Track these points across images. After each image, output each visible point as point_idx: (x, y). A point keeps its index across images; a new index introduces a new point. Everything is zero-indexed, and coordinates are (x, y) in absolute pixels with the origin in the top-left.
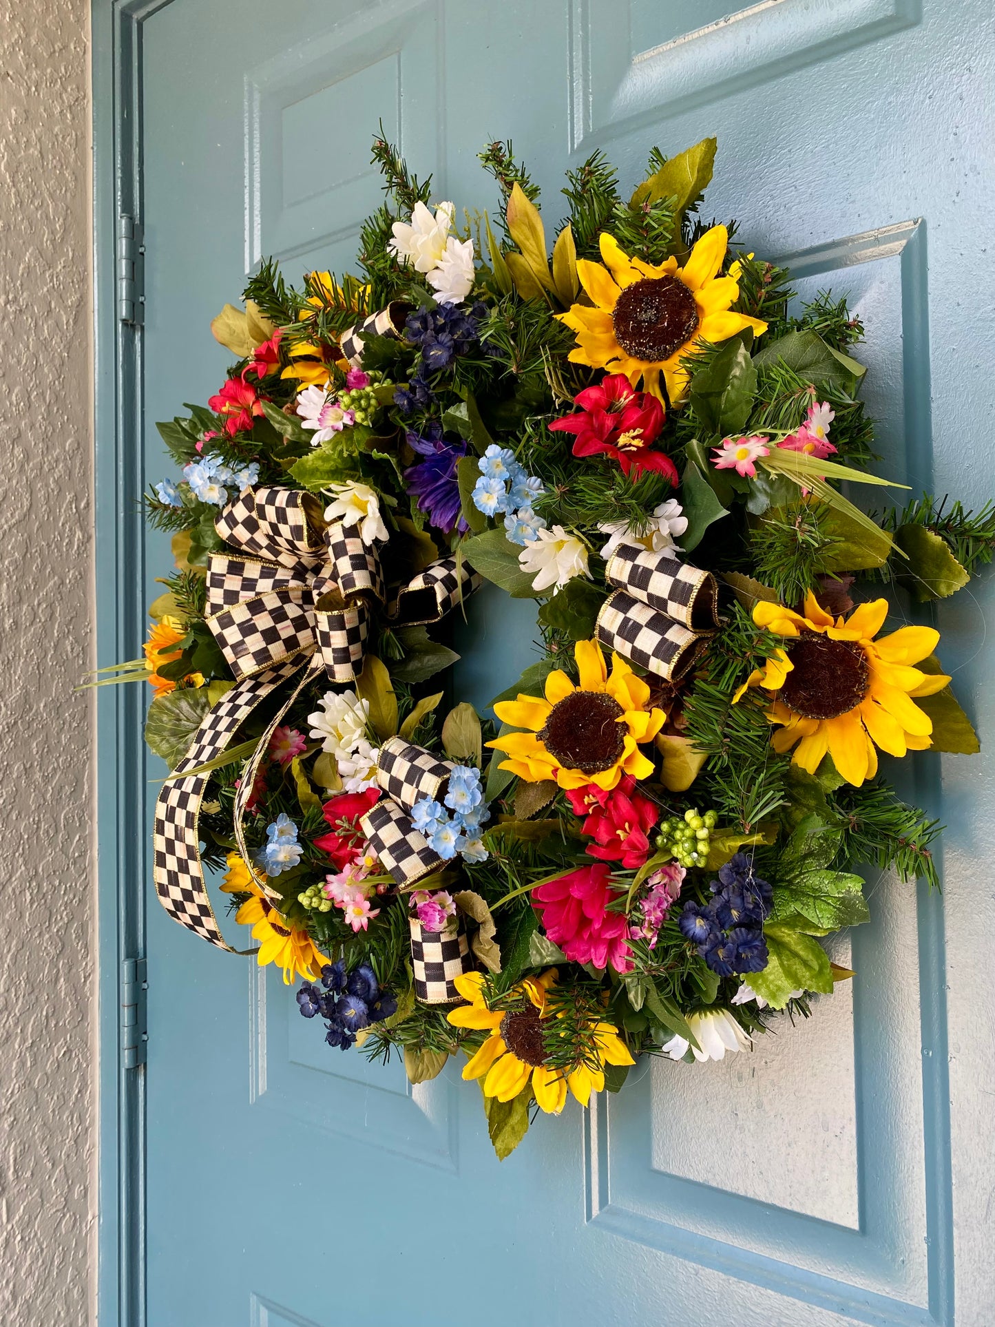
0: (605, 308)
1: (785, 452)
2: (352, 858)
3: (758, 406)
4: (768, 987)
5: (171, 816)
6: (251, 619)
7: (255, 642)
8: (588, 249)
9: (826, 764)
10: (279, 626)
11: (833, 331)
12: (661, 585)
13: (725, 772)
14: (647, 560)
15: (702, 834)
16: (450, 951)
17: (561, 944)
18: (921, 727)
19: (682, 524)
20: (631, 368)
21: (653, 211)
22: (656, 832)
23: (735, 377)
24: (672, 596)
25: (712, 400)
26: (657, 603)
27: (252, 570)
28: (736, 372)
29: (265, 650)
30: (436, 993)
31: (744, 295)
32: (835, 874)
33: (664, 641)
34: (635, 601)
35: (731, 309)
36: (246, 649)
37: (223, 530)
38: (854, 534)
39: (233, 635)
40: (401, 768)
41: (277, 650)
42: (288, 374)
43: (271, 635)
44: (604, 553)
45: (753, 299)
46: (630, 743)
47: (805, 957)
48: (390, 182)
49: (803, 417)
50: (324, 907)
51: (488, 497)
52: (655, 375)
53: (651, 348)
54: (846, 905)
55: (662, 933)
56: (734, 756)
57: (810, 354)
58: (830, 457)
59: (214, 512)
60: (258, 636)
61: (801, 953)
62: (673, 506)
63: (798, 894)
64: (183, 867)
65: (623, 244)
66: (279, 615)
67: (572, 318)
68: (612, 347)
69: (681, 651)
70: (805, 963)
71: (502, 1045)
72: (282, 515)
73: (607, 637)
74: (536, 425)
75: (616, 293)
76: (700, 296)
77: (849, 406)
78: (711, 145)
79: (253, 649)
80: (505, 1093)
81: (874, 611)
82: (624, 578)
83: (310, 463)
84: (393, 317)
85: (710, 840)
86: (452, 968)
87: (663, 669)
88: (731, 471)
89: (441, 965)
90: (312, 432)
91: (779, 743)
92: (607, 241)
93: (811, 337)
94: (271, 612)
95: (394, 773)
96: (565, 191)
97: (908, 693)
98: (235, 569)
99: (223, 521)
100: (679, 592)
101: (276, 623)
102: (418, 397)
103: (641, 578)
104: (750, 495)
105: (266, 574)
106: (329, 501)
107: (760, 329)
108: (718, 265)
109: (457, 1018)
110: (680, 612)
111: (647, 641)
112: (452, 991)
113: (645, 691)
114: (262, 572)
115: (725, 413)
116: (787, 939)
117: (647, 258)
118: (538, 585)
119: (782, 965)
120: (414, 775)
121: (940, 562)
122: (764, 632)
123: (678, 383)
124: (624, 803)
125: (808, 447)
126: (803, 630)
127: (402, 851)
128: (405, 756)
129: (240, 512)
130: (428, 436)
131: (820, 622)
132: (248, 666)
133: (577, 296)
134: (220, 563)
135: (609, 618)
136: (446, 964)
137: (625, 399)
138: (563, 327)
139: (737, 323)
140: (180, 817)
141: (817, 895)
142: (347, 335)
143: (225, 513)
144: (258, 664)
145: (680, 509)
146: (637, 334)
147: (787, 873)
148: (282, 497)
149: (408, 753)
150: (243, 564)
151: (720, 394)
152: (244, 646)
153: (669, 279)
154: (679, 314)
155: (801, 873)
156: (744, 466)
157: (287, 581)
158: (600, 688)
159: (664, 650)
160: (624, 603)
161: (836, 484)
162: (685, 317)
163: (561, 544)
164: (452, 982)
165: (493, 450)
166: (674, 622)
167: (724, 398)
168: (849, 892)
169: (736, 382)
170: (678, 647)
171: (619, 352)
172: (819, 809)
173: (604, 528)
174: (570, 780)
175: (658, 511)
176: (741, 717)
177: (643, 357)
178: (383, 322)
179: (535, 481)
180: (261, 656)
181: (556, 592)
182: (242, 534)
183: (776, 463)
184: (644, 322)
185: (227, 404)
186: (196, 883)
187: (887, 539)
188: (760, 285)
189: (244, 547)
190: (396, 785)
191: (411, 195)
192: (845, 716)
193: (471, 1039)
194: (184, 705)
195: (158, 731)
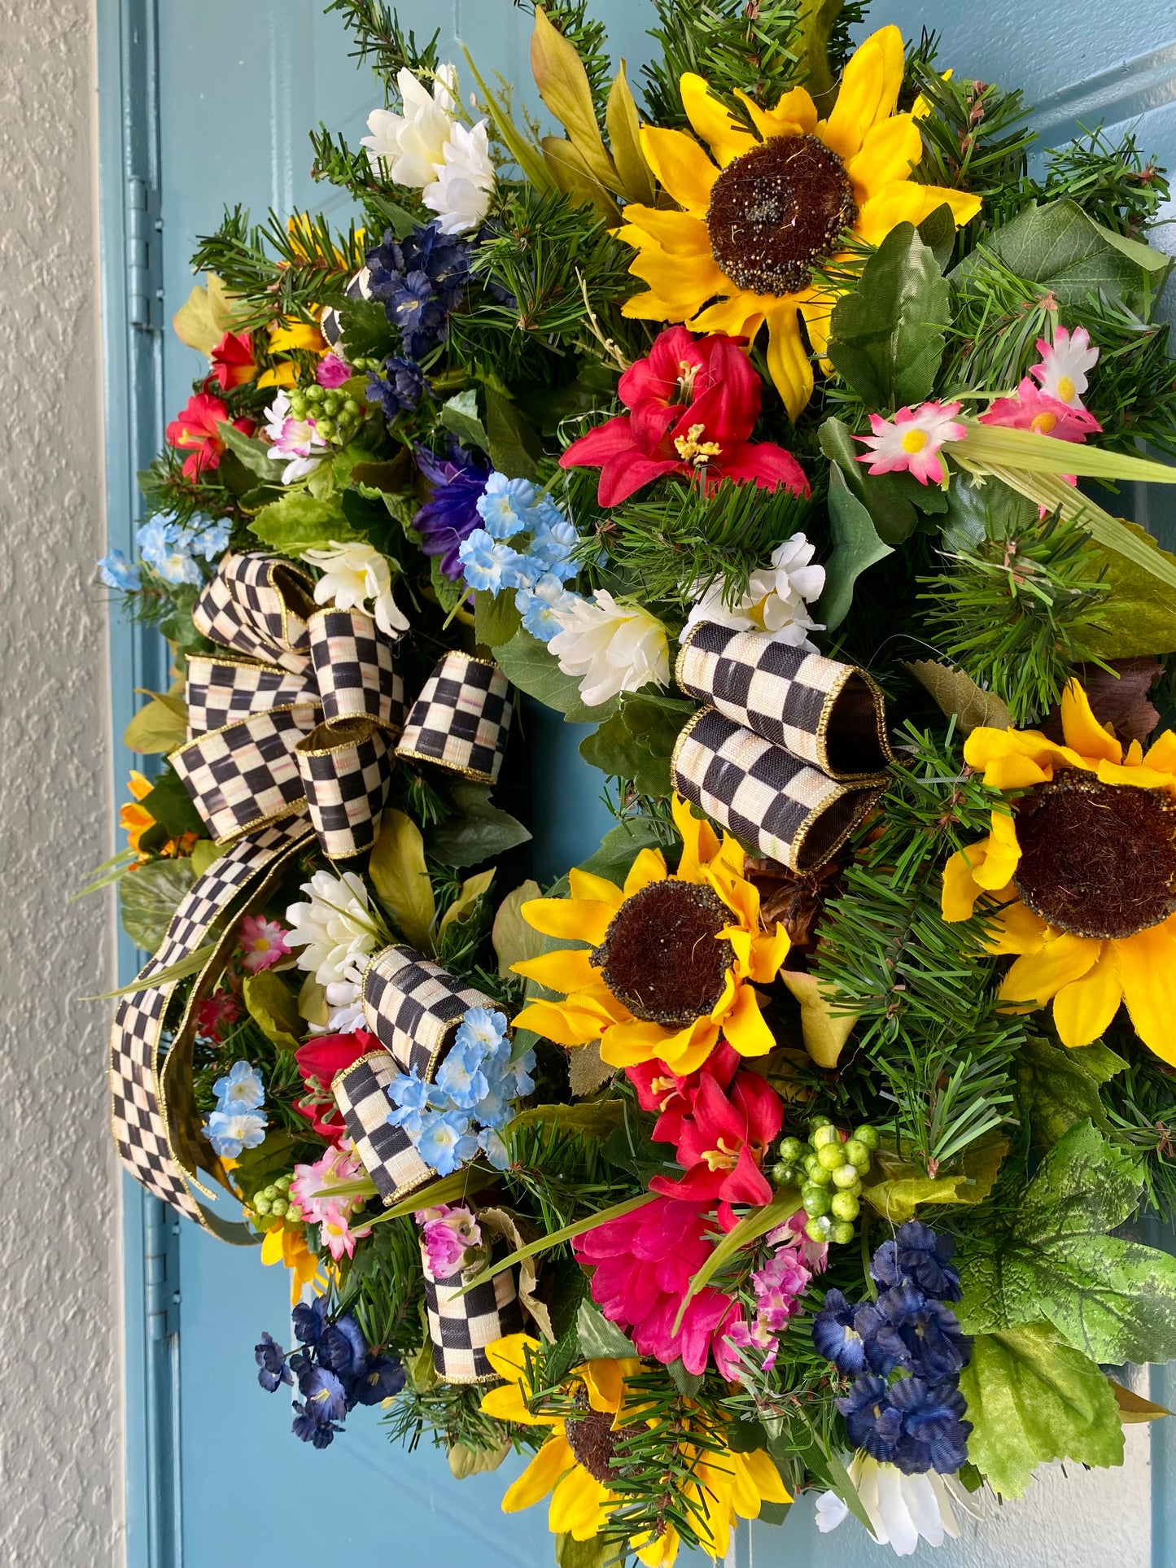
0: (697, 211)
1: (999, 432)
3: (953, 348)
4: (992, 1447)
5: (126, 1047)
6: (229, 756)
7: (235, 791)
10: (271, 765)
11: (1107, 193)
12: (768, 694)
14: (745, 650)
15: (843, 1178)
16: (479, 1301)
17: (628, 1329)
19: (815, 579)
20: (746, 311)
21: (763, 15)
22: (774, 1156)
23: (909, 299)
24: (790, 715)
25: (872, 348)
26: (763, 727)
27: (247, 678)
28: (910, 288)
29: (251, 802)
30: (459, 1366)
31: (935, 149)
32: (1125, 1245)
33: (781, 800)
34: (731, 726)
35: (912, 178)
36: (222, 801)
37: (202, 621)
39: (204, 780)
40: (392, 1001)
41: (270, 802)
42: (264, 382)
43: (259, 779)
44: (682, 638)
45: (954, 158)
46: (734, 978)
47: (1068, 1393)
48: (365, 43)
50: (294, 1216)
52: (789, 320)
53: (770, 268)
54: (1143, 1315)
55: (786, 1340)
57: (1064, 247)
58: (1093, 439)
60: (239, 781)
61: (1060, 1382)
64: (145, 1122)
66: (272, 749)
67: (634, 232)
68: (710, 276)
69: (810, 820)
70: (1068, 1405)
71: (570, 1454)
72: (254, 598)
73: (691, 792)
75: (711, 177)
76: (856, 167)
77: (1140, 335)
79: (232, 801)
80: (583, 1526)
82: (708, 685)
83: (284, 513)
85: (859, 1189)
86: (484, 1328)
87: (784, 852)
88: (902, 476)
89: (464, 1323)
90: (284, 464)
92: (693, 88)
93: (1065, 213)
94: (259, 744)
95: (382, 1009)
96: (654, 33)
98: (222, 677)
99: (201, 609)
101: (268, 759)
102: (398, 388)
103: (734, 682)
105: (268, 683)
106: (317, 575)
107: (967, 209)
108: (889, 104)
109: (495, 1405)
110: (806, 744)
111: (754, 800)
112: (483, 1365)
114: (262, 682)
115: (899, 370)
116: (1032, 1352)
117: (769, 107)
118: (588, 697)
119: (1020, 1407)
120: (410, 1015)
124: (715, 1097)
125: (1041, 419)
126: (1058, 769)
127: (392, 1141)
128: (399, 982)
129: (220, 593)
131: (1096, 753)
132: (227, 825)
135: (690, 758)
136: (472, 1322)
138: (621, 255)
139: (920, 201)
140: (137, 1049)
141: (1086, 1288)
143: (202, 597)
144: (241, 823)
145: (811, 550)
147: (1034, 1230)
148: (252, 570)
149: (405, 977)
150: (233, 670)
151: (885, 336)
152: (219, 797)
153: (799, 140)
154: (817, 202)
155: (1060, 1236)
156: (923, 464)
157: (294, 694)
158: (699, 877)
159: (782, 816)
162: (829, 206)
163: (614, 626)
164: (482, 1351)
165: (497, 482)
166: (801, 763)
167: (894, 342)
168: (1151, 1287)
169: (912, 308)
170: (805, 811)
171: (721, 285)
174: (628, 1047)
175: (775, 558)
177: (761, 288)
180: (247, 810)
182: (226, 625)
183: (981, 456)
184: (757, 222)
185: (184, 433)
186: (162, 1146)
188: (964, 126)
189: (231, 645)
190: (385, 1029)
192: (1151, 933)
194: (161, 881)
195: (138, 917)
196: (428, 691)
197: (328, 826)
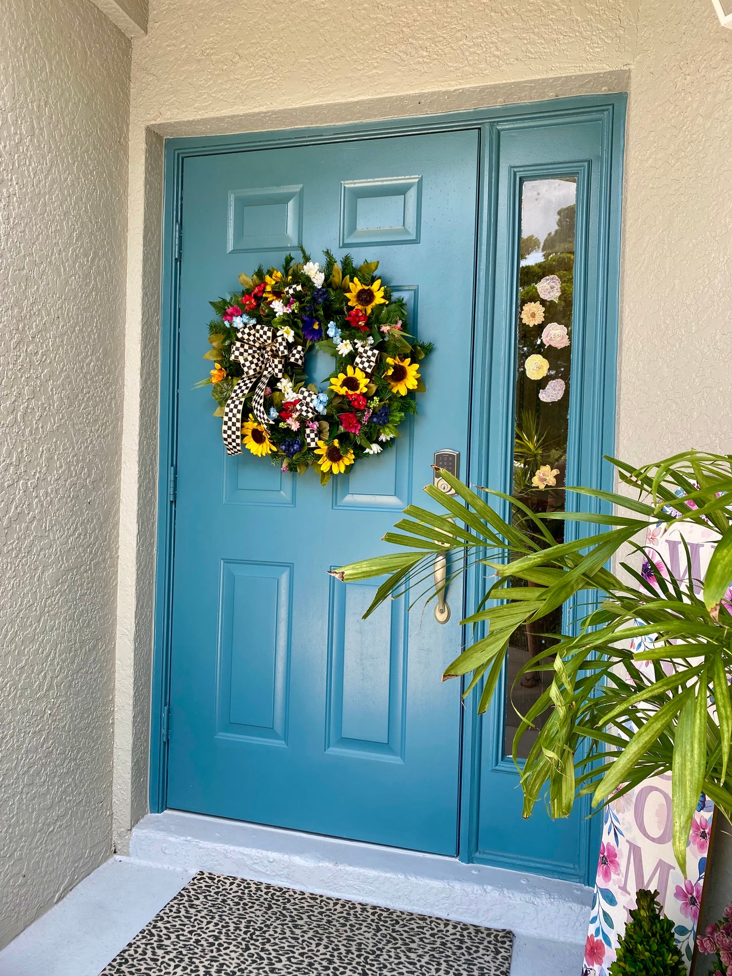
0: (354, 293)
1: (393, 329)
2: (291, 416)
3: (388, 319)
5: (231, 411)
6: (252, 360)
8: (352, 281)
9: (398, 392)
10: (258, 362)
11: (400, 304)
12: (370, 353)
13: (381, 390)
14: (367, 348)
15: (377, 401)
16: (316, 436)
17: (345, 428)
18: (416, 383)
19: (373, 341)
20: (360, 307)
21: (366, 274)
22: (367, 402)
23: (382, 312)
25: (377, 316)
26: (369, 357)
27: (246, 347)
29: (256, 369)
30: (313, 445)
31: (384, 295)
32: (399, 412)
33: (369, 365)
34: (363, 357)
35: (381, 297)
37: (239, 335)
38: (406, 347)
39: (248, 364)
40: (306, 394)
41: (258, 368)
42: (264, 295)
43: (257, 365)
44: (356, 346)
45: (386, 296)
46: (361, 386)
47: (393, 429)
49: (396, 323)
50: (286, 427)
51: (331, 332)
52: (364, 309)
53: (364, 303)
54: (401, 417)
55: (368, 422)
56: (383, 387)
57: (397, 309)
58: (401, 331)
59: (237, 330)
62: (371, 338)
63: (392, 416)
64: (234, 424)
65: (359, 280)
66: (258, 359)
67: (348, 295)
71: (326, 458)
72: (265, 333)
73: (357, 364)
74: (340, 317)
75: (357, 291)
76: (375, 294)
77: (404, 320)
78: (378, 262)
79: (253, 368)
80: (326, 469)
81: (408, 360)
82: (362, 352)
83: (275, 320)
84: (302, 287)
85: (379, 402)
86: (317, 439)
87: (369, 370)
88: (383, 332)
89: (314, 439)
90: (276, 312)
91: (390, 387)
92: (356, 279)
93: (397, 305)
97: (414, 377)
98: (242, 346)
99: (240, 333)
100: (373, 355)
103: (366, 352)
104: (385, 337)
106: (278, 330)
107: (387, 303)
108: (378, 288)
109: (316, 452)
110: (373, 359)
111: (366, 365)
112: (316, 444)
113: (364, 375)
115: (381, 320)
116: (390, 425)
117: (365, 284)
118: (340, 353)
121: (420, 353)
122: (388, 364)
123: (369, 311)
124: (361, 397)
125: (397, 328)
126: (395, 364)
127: (307, 412)
129: (247, 331)
130: (308, 317)
131: (399, 362)
132: (251, 372)
133: (349, 291)
134: (238, 344)
135: (358, 360)
137: (360, 314)
138: (346, 296)
139: (383, 301)
140: (235, 411)
141: (396, 416)
142: (287, 289)
143: (241, 330)
145: (373, 338)
146: (362, 300)
148: (266, 328)
151: (379, 315)
152: (251, 367)
153: (369, 289)
155: (393, 412)
156: (385, 331)
158: (353, 376)
159: (370, 367)
160: (361, 357)
161: (402, 336)
162: (371, 298)
163: (346, 345)
165: (332, 322)
166: (371, 361)
167: (380, 317)
169: (383, 314)
170: (372, 366)
171: (357, 303)
172: (396, 401)
173: (356, 341)
174: (350, 392)
175: (369, 338)
176: (383, 380)
177: (362, 305)
178: (299, 288)
179: (340, 330)
180: (255, 370)
181: (344, 356)
182: (246, 337)
183: (391, 331)
184: (363, 298)
186: (238, 429)
187: (410, 347)
188: (387, 293)
189: (245, 341)
190: (305, 398)
191: (307, 259)
192: (401, 382)
193: (319, 457)
194: (225, 384)
195: (216, 392)
196: (295, 352)
197: (279, 372)
